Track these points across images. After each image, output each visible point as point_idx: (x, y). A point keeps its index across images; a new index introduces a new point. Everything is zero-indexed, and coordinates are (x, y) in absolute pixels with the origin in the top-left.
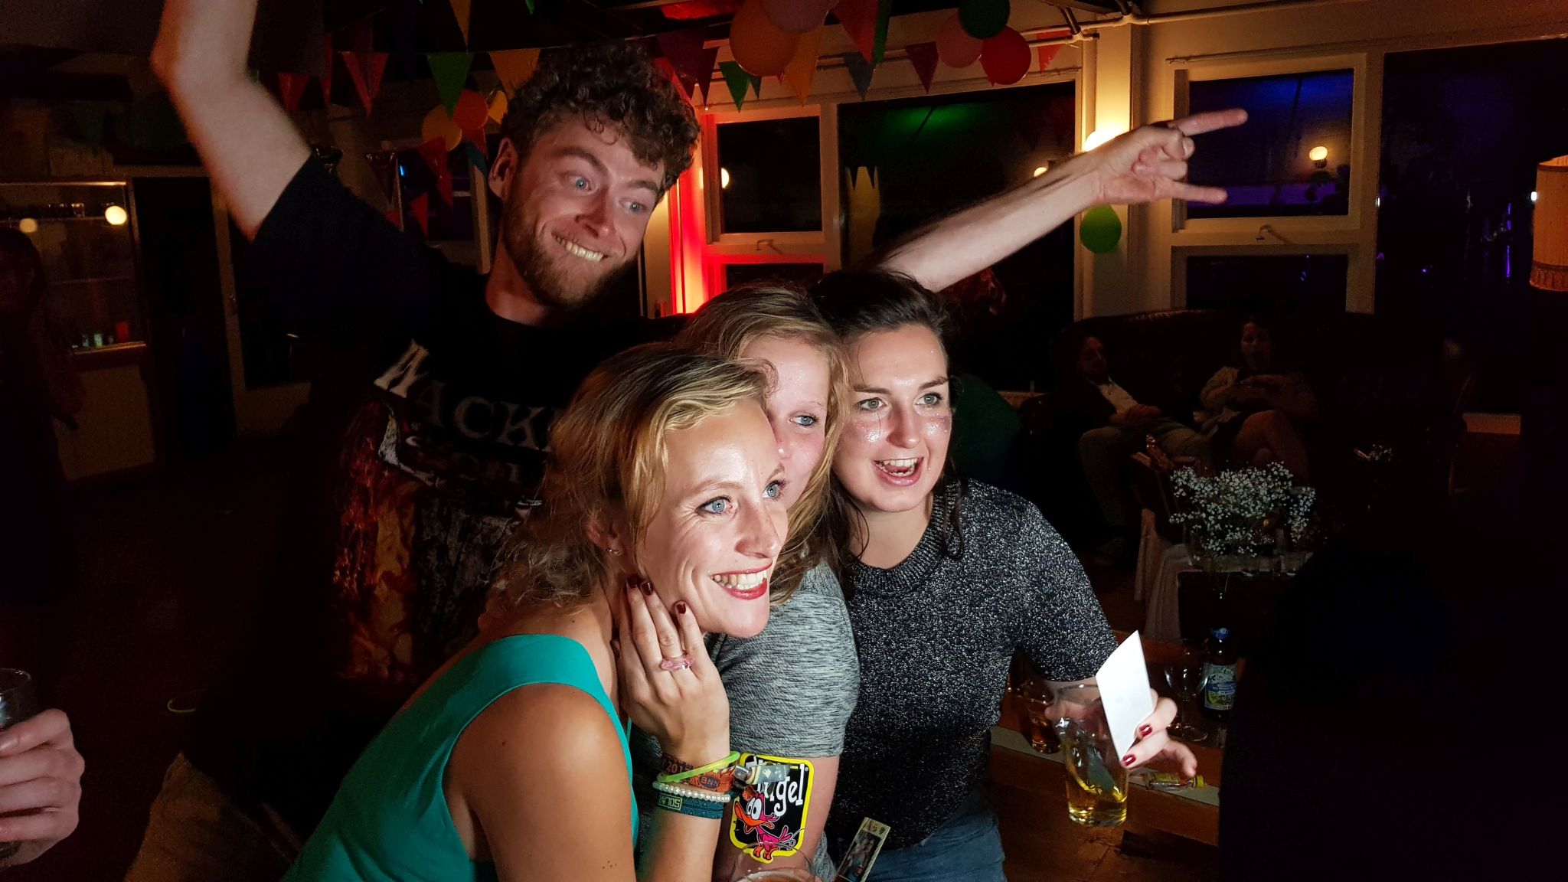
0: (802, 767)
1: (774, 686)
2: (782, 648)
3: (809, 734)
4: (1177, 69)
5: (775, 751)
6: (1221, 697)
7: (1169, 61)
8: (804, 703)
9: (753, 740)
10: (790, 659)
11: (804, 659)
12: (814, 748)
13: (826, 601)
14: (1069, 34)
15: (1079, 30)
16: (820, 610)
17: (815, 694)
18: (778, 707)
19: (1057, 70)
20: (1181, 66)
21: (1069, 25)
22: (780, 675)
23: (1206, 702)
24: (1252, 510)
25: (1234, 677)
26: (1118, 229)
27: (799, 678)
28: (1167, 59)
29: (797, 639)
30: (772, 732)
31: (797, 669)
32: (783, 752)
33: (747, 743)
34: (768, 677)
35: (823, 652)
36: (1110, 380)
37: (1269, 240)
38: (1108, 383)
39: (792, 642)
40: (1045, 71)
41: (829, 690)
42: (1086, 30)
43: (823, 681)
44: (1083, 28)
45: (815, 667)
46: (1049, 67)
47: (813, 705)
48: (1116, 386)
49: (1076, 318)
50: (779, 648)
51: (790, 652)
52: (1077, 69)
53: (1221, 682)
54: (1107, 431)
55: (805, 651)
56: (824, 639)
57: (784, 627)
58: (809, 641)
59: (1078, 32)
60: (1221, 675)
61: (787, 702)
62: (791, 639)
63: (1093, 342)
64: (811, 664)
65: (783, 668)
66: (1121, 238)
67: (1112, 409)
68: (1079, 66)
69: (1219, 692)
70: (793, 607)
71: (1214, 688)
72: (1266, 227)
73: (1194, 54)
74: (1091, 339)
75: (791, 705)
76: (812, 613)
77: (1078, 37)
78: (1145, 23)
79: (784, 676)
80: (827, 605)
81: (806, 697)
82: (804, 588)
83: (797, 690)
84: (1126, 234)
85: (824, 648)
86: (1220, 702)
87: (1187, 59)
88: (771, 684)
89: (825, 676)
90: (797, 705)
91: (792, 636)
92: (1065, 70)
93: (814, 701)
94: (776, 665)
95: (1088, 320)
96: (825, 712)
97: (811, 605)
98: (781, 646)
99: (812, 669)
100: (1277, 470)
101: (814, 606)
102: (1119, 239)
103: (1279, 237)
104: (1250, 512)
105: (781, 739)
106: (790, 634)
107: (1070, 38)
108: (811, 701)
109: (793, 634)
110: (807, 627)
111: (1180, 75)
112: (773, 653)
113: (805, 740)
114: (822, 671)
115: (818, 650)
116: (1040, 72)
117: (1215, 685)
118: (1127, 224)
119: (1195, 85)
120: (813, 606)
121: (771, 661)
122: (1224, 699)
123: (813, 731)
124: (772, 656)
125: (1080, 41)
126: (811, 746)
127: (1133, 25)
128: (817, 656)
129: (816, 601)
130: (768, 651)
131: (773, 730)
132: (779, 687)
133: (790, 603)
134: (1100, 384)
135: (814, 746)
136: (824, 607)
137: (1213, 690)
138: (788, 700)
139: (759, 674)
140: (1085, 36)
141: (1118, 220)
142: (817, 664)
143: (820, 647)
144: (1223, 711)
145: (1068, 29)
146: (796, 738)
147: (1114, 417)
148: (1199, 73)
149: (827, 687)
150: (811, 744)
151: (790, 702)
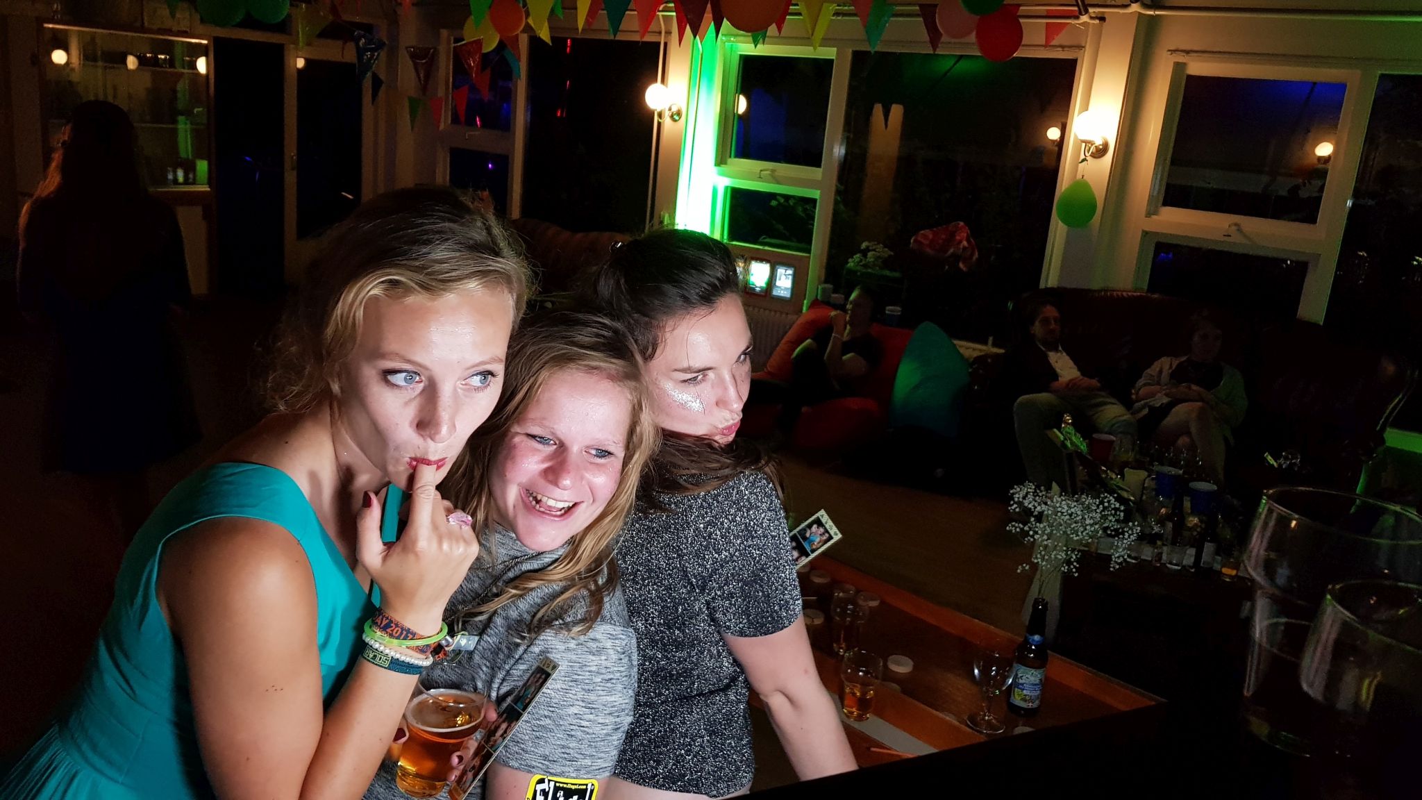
0: (589, 787)
1: (570, 713)
2: (580, 677)
3: (599, 758)
4: (1177, 60)
5: (567, 774)
6: (1025, 695)
7: (1170, 53)
8: (597, 729)
9: (546, 763)
10: (587, 687)
11: (599, 688)
12: (601, 770)
13: (623, 632)
14: (1077, 14)
15: (1087, 12)
16: (617, 641)
17: (607, 721)
18: (573, 733)
19: (1063, 47)
20: (1181, 58)
21: (1077, 5)
22: (577, 703)
23: (1012, 697)
24: (1080, 533)
25: (1041, 680)
26: (1093, 207)
27: (594, 706)
28: (1169, 51)
29: (594, 669)
30: (566, 756)
31: (592, 697)
32: (574, 775)
33: (540, 765)
34: (565, 703)
35: (614, 681)
36: (1060, 348)
37: (1237, 238)
38: (1057, 350)
39: (589, 672)
40: (1050, 46)
41: (618, 716)
42: (1094, 12)
43: (613, 709)
44: (1091, 10)
45: (608, 695)
46: (1054, 43)
47: (604, 732)
48: (1064, 354)
49: (1042, 286)
50: (577, 677)
51: (587, 681)
52: (1081, 47)
53: (1027, 682)
54: (1044, 396)
55: (599, 680)
56: (616, 669)
57: (583, 656)
58: (604, 671)
59: (1086, 14)
60: (1029, 676)
61: (582, 728)
62: (588, 669)
63: (1050, 311)
64: (604, 693)
65: (579, 696)
66: (1096, 214)
67: (1055, 376)
68: (1083, 45)
69: (1025, 691)
70: (592, 638)
71: (1020, 686)
72: (1236, 224)
73: (1195, 49)
74: (1049, 307)
75: (585, 731)
76: (609, 644)
77: (1084, 18)
78: (1152, 13)
79: (581, 703)
80: (624, 637)
81: (599, 723)
82: (603, 619)
83: (591, 717)
84: (1100, 213)
85: (615, 678)
86: (1024, 700)
87: (1187, 52)
88: (567, 710)
89: (615, 704)
90: (591, 731)
91: (589, 666)
92: (1070, 47)
93: (606, 727)
94: (574, 692)
95: (1052, 289)
96: (614, 737)
97: (609, 636)
98: (579, 675)
99: (604, 697)
100: (1109, 502)
101: (613, 637)
102: (1092, 218)
103: (1245, 236)
104: (1077, 535)
105: (573, 763)
106: (588, 664)
107: (1077, 18)
108: (603, 727)
109: (591, 664)
110: (603, 658)
111: (1179, 67)
112: (572, 681)
113: (596, 764)
114: (613, 699)
115: (611, 679)
116: (1045, 46)
117: (1022, 684)
118: (1102, 206)
119: (1191, 78)
120: (611, 637)
121: (568, 688)
122: (1027, 698)
123: (602, 755)
124: (570, 684)
125: (1086, 22)
126: (599, 769)
127: (1140, 13)
128: (609, 685)
129: (614, 633)
130: (566, 679)
131: (567, 754)
132: (576, 714)
133: (591, 634)
134: (1051, 351)
135: (601, 768)
136: (620, 639)
137: (1020, 688)
138: (583, 727)
139: (557, 701)
140: (1091, 18)
141: (1095, 199)
142: (610, 692)
143: (612, 676)
144: (1026, 709)
145: (1076, 8)
146: (588, 762)
147: (1055, 385)
148: (1199, 68)
149: (616, 714)
150: (597, 768)
151: (584, 729)
